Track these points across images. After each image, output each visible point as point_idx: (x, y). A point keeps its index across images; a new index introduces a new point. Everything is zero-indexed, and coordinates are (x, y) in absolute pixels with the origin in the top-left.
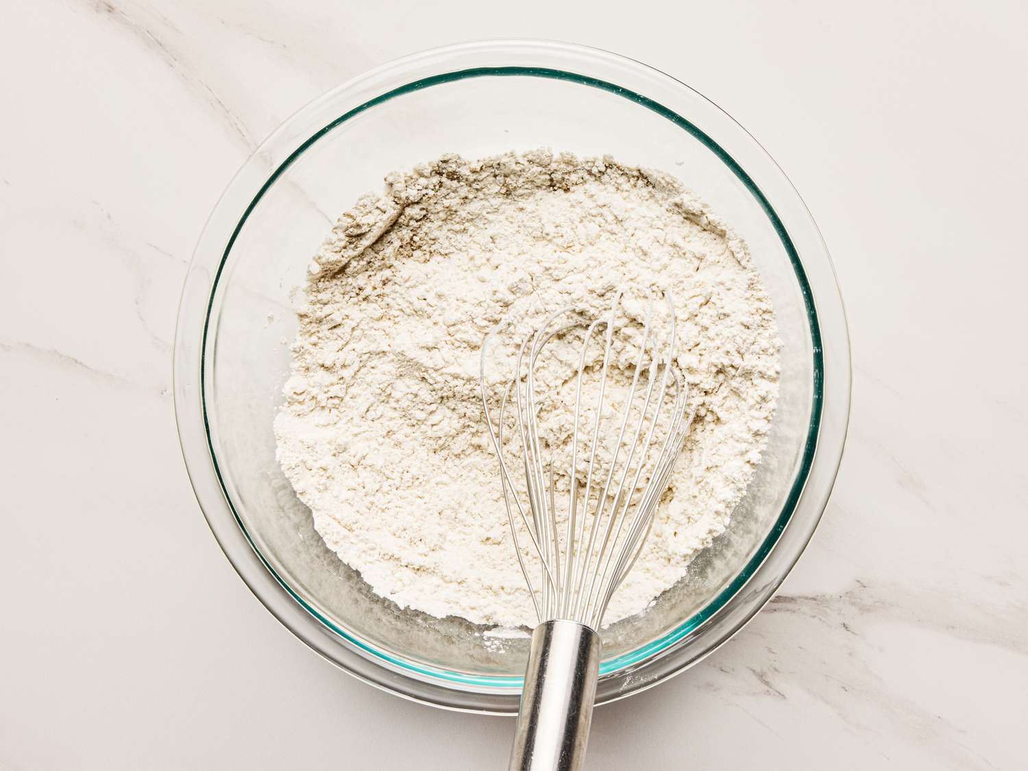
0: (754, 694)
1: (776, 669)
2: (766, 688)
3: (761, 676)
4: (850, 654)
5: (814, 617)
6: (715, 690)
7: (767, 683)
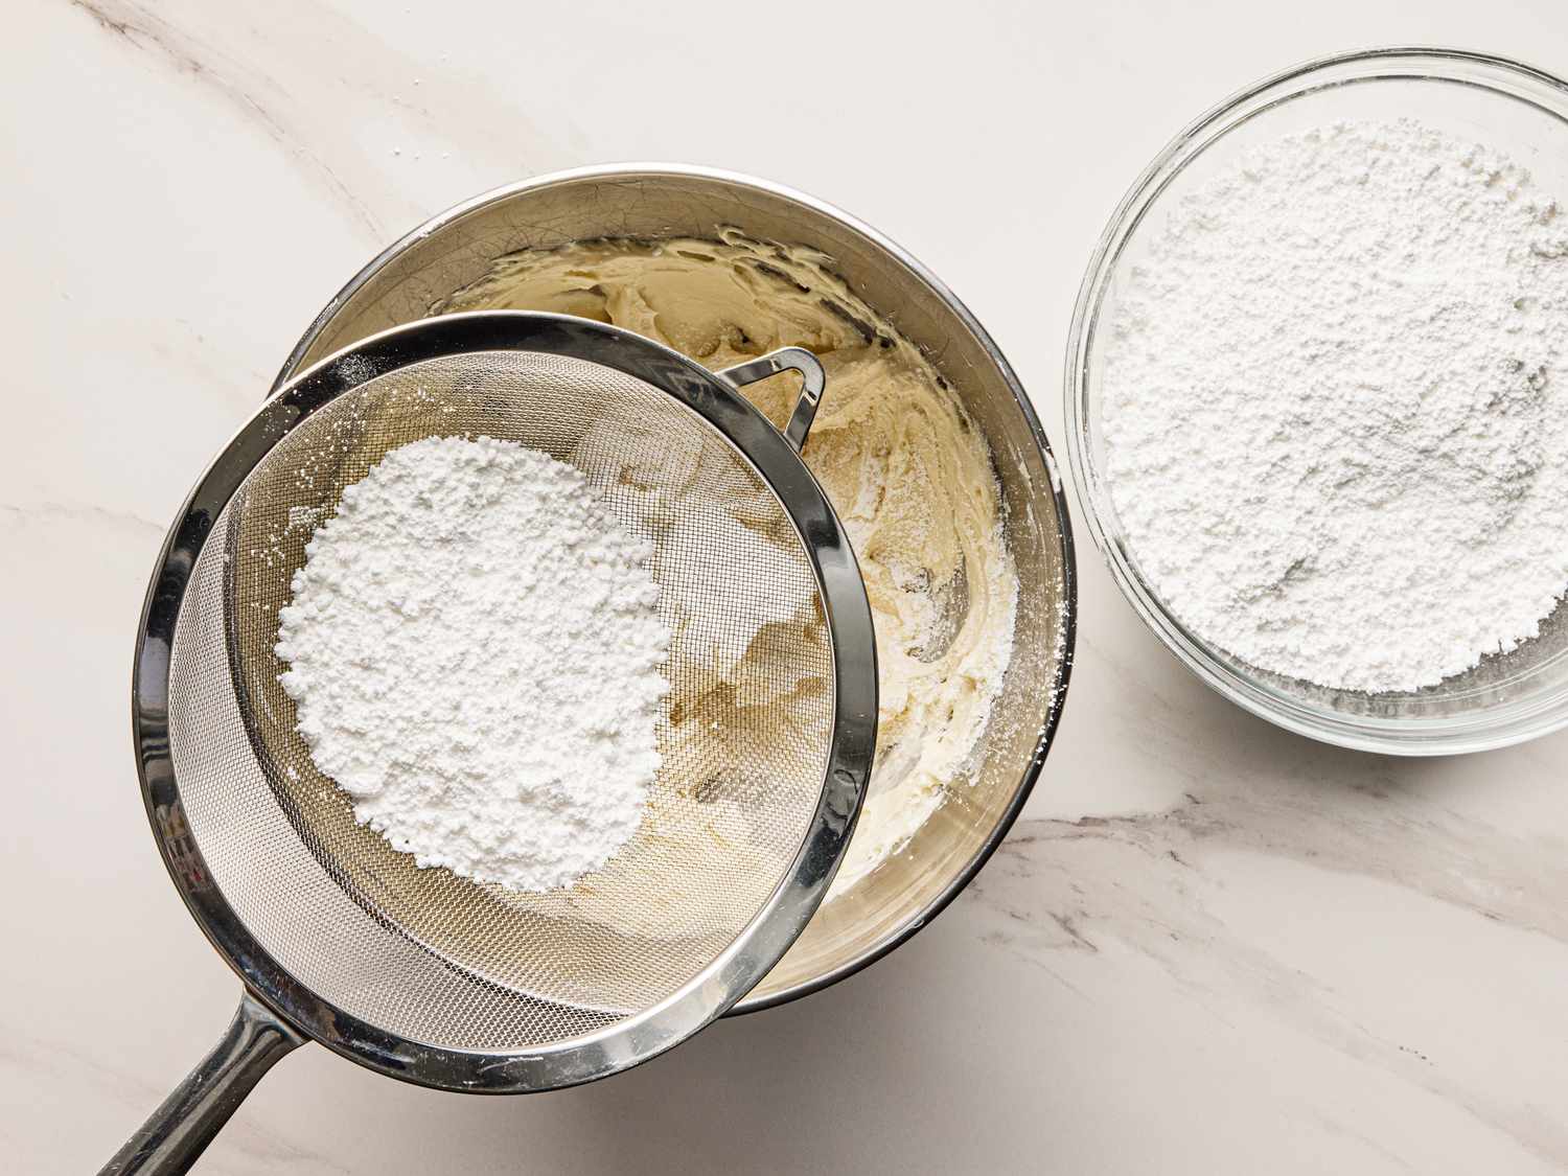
0: (1057, 947)
1: (1084, 914)
2: (1072, 937)
3: (1065, 923)
4: (1181, 892)
5: (1133, 843)
6: (1005, 942)
7: (1073, 932)
